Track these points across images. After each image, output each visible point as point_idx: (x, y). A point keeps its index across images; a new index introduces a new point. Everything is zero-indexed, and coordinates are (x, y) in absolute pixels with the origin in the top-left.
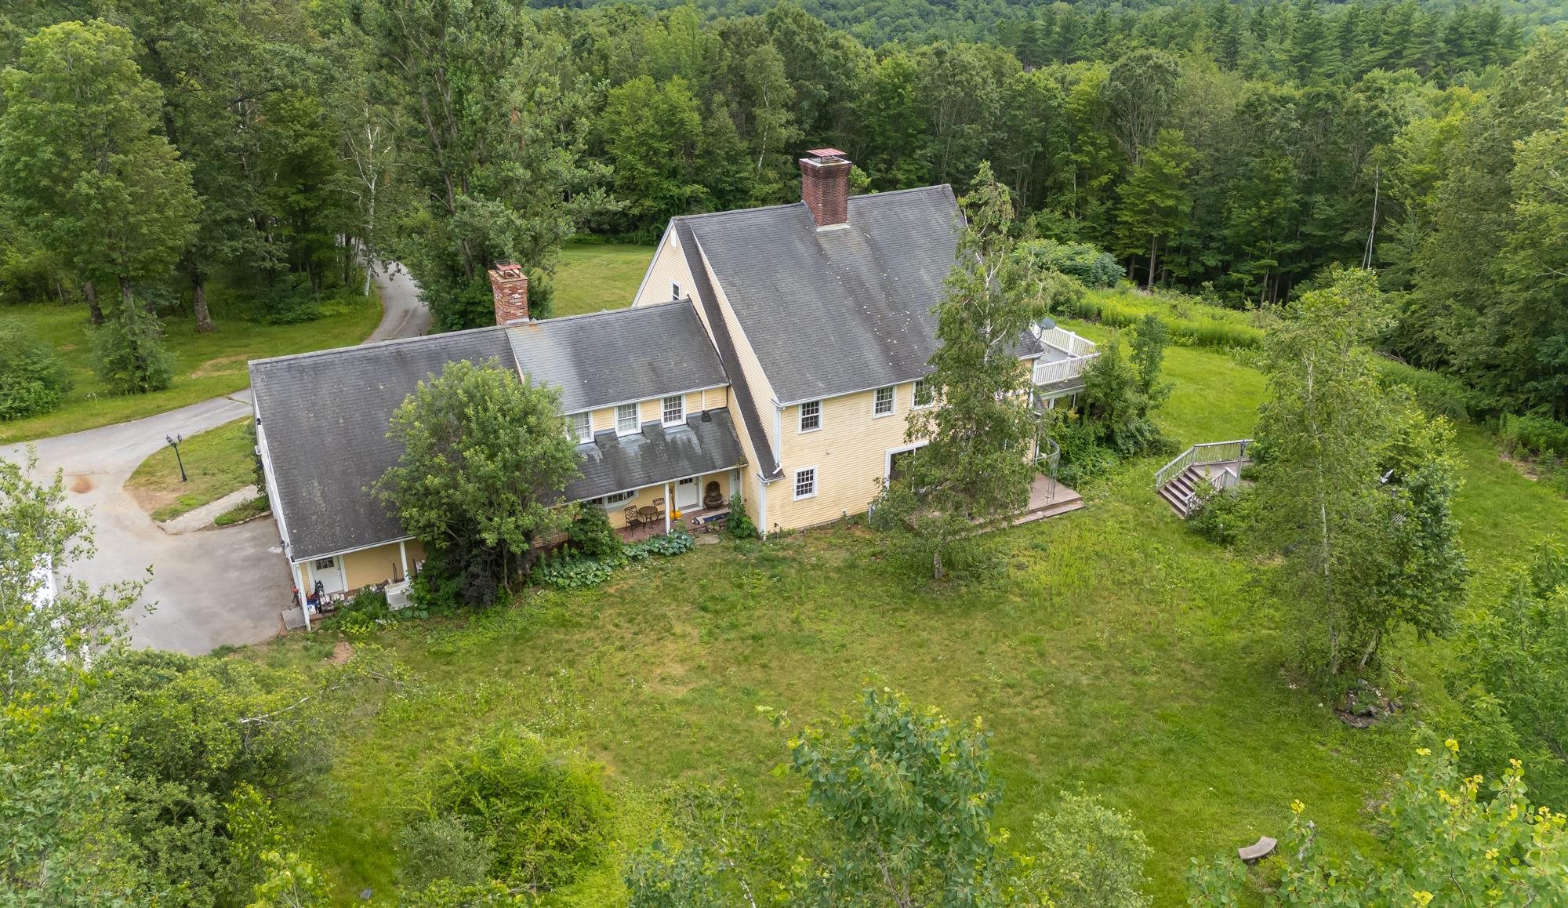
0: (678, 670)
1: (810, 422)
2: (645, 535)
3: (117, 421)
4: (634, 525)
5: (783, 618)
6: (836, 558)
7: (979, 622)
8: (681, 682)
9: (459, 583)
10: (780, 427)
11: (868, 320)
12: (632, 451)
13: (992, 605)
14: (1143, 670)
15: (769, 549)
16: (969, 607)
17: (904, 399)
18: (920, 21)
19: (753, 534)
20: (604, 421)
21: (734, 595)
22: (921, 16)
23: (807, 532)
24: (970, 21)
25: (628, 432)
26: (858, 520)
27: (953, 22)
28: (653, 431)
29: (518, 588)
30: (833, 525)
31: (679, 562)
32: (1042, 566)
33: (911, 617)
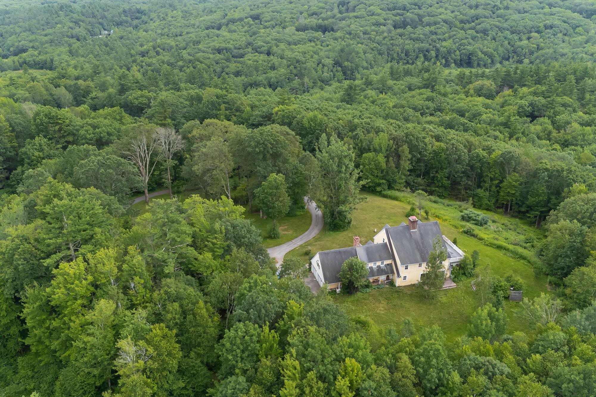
0: (382, 309)
1: (406, 268)
2: (376, 284)
3: (274, 246)
4: (374, 282)
5: (399, 302)
6: (409, 292)
7: (432, 307)
8: (383, 311)
9: (348, 290)
10: (401, 268)
11: (419, 250)
12: (375, 270)
13: (435, 304)
14: (456, 318)
15: (398, 289)
16: (431, 304)
17: (424, 265)
18: (471, 41)
19: (395, 286)
20: (371, 265)
21: (391, 297)
22: (472, 39)
23: (405, 286)
24: (493, 41)
25: (374, 267)
26: (414, 285)
27: (486, 42)
28: (379, 267)
29: (356, 292)
30: (409, 286)
31: (382, 290)
32: (445, 298)
33: (421, 305)
